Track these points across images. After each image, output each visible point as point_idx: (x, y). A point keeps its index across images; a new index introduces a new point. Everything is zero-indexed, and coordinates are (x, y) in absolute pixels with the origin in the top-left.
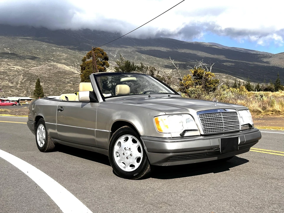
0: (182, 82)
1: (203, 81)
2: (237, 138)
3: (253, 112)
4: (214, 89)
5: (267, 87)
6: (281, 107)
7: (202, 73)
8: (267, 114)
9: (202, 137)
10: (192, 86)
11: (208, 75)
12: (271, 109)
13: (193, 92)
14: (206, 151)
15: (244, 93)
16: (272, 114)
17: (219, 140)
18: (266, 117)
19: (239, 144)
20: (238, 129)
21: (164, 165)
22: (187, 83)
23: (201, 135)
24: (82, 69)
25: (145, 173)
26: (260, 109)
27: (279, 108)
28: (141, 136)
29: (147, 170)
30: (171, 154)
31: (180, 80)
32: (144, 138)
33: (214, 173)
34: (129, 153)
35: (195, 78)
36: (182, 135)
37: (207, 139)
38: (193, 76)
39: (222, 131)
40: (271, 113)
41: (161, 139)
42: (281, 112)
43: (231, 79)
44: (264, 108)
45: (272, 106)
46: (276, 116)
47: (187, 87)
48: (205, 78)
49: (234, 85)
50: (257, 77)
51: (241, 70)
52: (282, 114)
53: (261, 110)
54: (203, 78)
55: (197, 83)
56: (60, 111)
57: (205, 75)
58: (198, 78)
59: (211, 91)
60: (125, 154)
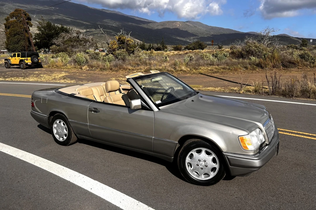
0: (110, 46)
1: (125, 46)
4: (133, 52)
6: (186, 68)
7: (124, 39)
10: (118, 50)
11: (128, 41)
13: (119, 54)
22: (113, 47)
23: (267, 145)
24: (6, 27)
27: (184, 68)
28: (223, 152)
31: (107, 44)
32: (227, 154)
34: (203, 164)
36: (260, 150)
37: (272, 148)
38: (118, 41)
41: (247, 156)
42: (187, 71)
47: (114, 50)
48: (126, 43)
55: (121, 47)
56: (93, 112)
57: (127, 41)
58: (122, 43)
59: (131, 53)
60: (199, 165)
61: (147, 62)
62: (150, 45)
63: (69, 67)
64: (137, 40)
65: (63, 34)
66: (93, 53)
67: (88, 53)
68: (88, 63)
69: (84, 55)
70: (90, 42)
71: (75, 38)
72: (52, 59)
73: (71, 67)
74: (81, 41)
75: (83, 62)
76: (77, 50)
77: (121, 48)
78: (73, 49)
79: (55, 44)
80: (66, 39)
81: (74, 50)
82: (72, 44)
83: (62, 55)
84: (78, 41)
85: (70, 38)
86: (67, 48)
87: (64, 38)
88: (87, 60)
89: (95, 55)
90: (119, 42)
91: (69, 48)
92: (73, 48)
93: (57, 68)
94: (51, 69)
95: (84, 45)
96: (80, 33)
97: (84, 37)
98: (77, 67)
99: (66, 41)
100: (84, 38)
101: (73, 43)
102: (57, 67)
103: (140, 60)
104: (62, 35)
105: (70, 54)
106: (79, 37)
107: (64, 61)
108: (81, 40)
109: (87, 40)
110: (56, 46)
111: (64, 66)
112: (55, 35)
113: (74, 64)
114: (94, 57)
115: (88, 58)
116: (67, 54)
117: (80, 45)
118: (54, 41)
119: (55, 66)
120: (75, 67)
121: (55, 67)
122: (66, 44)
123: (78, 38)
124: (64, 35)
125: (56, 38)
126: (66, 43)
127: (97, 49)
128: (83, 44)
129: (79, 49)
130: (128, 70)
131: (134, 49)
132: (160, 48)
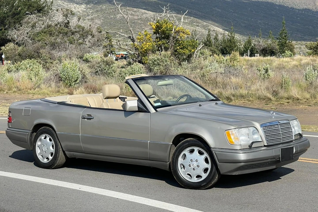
0: (136, 43)
1: (171, 43)
2: (293, 147)
3: (258, 99)
4: (189, 57)
5: (266, 46)
6: (300, 92)
7: (169, 28)
8: (281, 104)
9: (265, 148)
10: (153, 52)
12: (286, 95)
13: (156, 63)
14: (269, 160)
15: (238, 63)
16: (288, 103)
17: (280, 149)
18: (280, 107)
19: (294, 153)
20: (292, 139)
21: (234, 174)
22: (144, 46)
23: (265, 146)
25: (213, 183)
26: (269, 96)
27: (298, 93)
28: (211, 148)
29: (215, 180)
30: (242, 164)
31: (131, 39)
32: (215, 150)
33: (269, 182)
34: (195, 164)
35: (157, 38)
36: (250, 147)
37: (270, 149)
38: (155, 33)
39: (280, 141)
40: (287, 101)
41: (233, 150)
42: (301, 100)
43: (198, 26)
44: (275, 93)
45: (286, 90)
46: (295, 107)
47: (145, 53)
48: (174, 38)
49: (207, 38)
50: (245, 23)
51: (217, 9)
52: (302, 104)
53: (271, 96)
54: (171, 38)
55: (161, 47)
56: (86, 120)
57: (175, 33)
58: (164, 38)
59: (184, 60)
60: (191, 166)
61: (219, 79)
62: (249, 42)
63: (46, 91)
64: (216, 29)
65: (33, 18)
66: (100, 60)
67: (87, 61)
68: (86, 82)
69: (78, 64)
70: (93, 37)
71: (61, 26)
72: (8, 75)
73: (50, 92)
74: (73, 33)
75: (76, 80)
76: (63, 54)
77: (161, 49)
78: (53, 52)
79: (12, 40)
80: (38, 29)
81: (56, 53)
82: (53, 41)
83: (28, 66)
84: (66, 34)
85: (49, 26)
86: (41, 51)
87: (33, 26)
88: (84, 77)
89: (103, 66)
90: (158, 35)
91: (44, 51)
92: (54, 49)
93: (18, 93)
94: (7, 96)
95: (80, 44)
96: (73, 14)
97: (80, 23)
98: (63, 90)
99: (38, 33)
100: (79, 27)
101: (55, 39)
102: (20, 90)
103: (203, 76)
104: (30, 20)
105: (48, 65)
106: (68, 23)
107: (33, 79)
108: (74, 30)
109: (87, 32)
110: (16, 46)
111: (35, 89)
112: (10, 18)
113: (56, 85)
114: (101, 70)
115: (87, 71)
116: (40, 63)
117: (71, 43)
118: (13, 34)
119: (14, 89)
120: (59, 92)
121: (14, 92)
122: (39, 41)
123: (67, 27)
124: (35, 20)
125: (17, 26)
126: (39, 38)
127: (112, 52)
128: (77, 40)
129: (68, 52)
130: (171, 98)
131: (190, 51)
132: (273, 48)
